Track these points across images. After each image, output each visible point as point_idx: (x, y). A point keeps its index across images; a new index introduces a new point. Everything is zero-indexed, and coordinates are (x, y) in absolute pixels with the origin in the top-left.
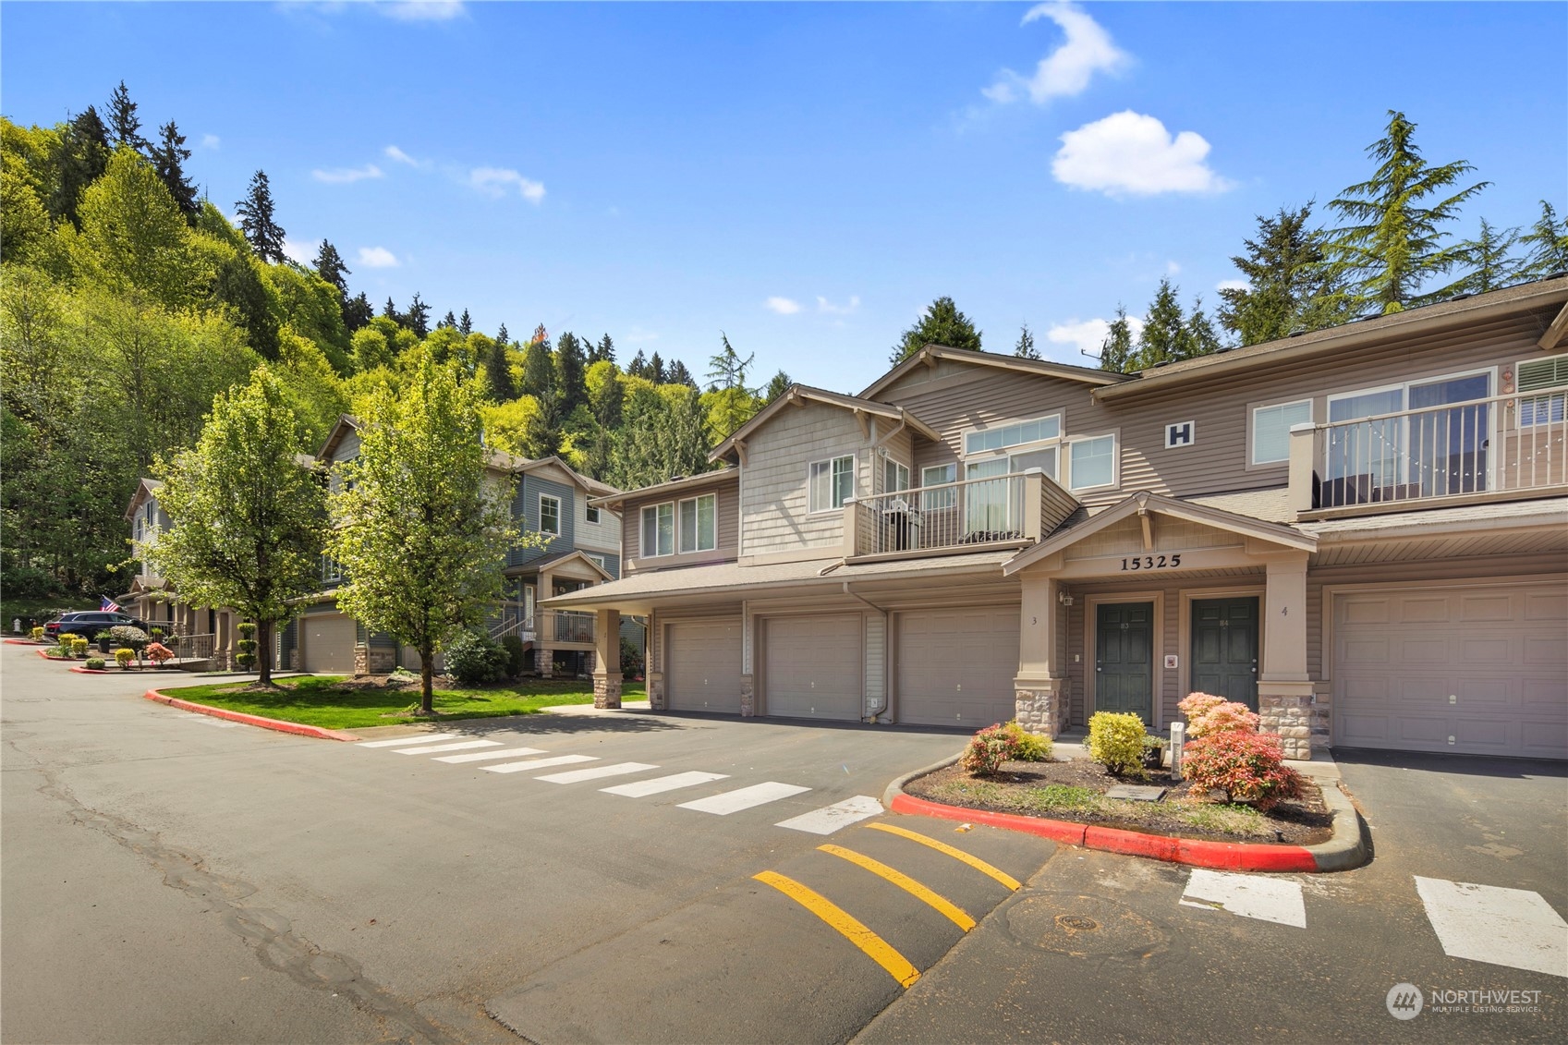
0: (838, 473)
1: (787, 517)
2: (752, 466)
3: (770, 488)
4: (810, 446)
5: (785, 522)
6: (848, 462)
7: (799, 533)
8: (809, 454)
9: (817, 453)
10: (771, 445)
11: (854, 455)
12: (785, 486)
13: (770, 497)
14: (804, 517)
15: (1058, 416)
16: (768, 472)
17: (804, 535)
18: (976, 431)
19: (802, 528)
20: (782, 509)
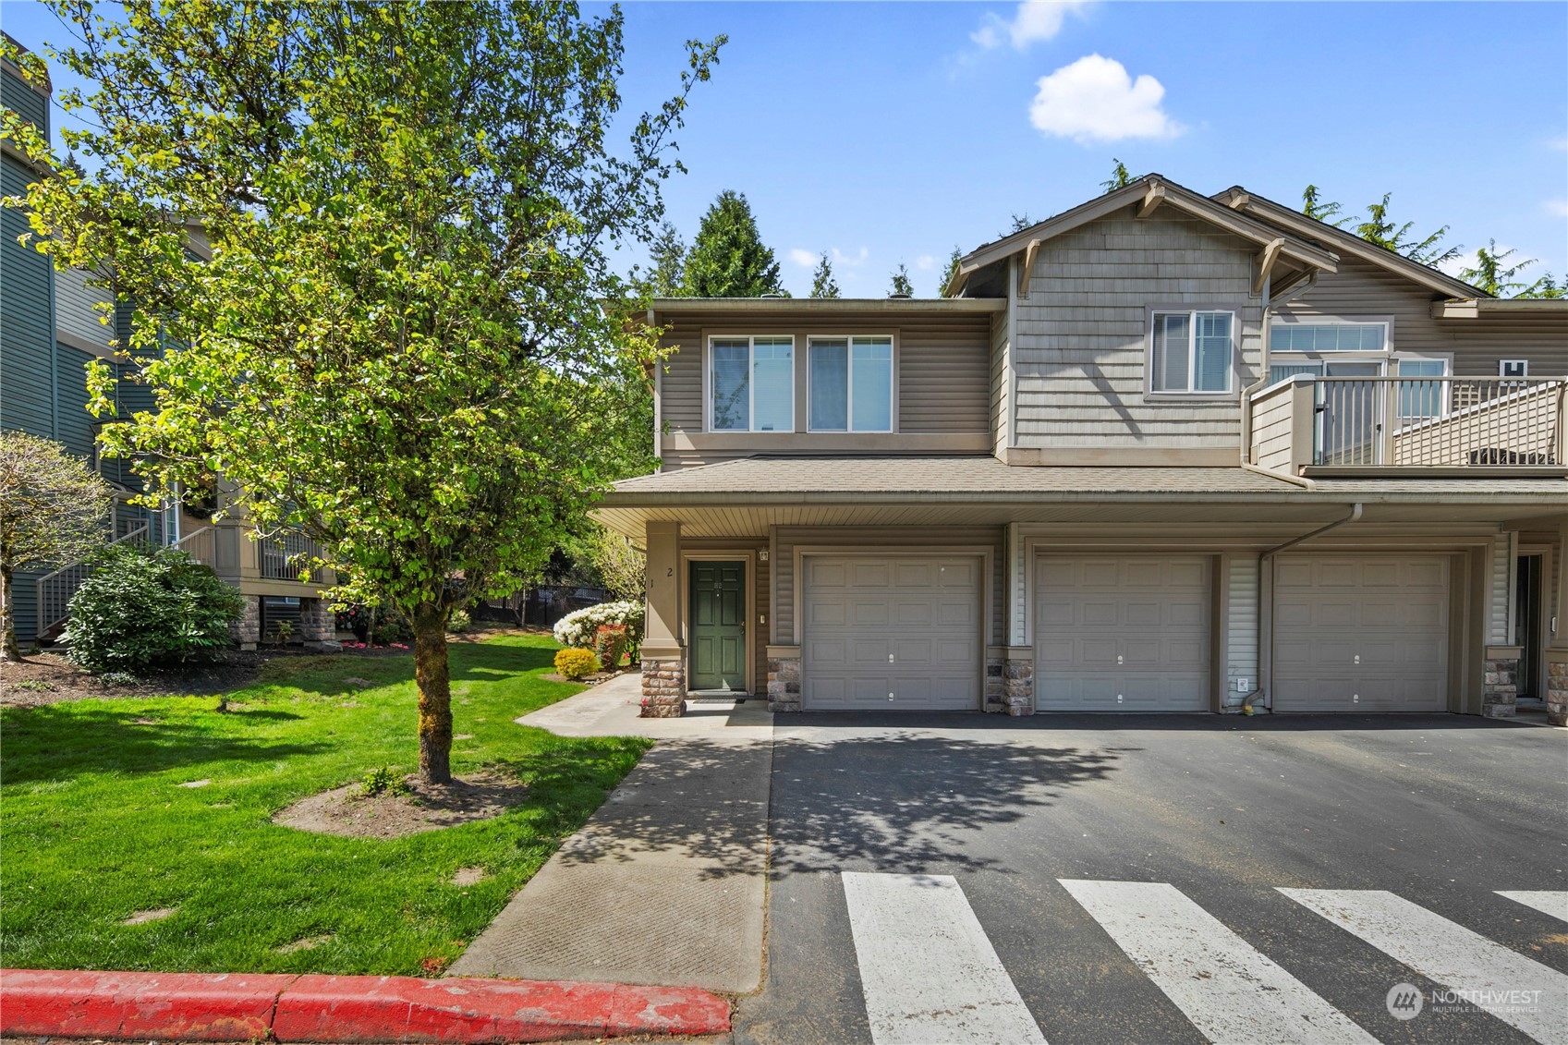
0: (1202, 336)
1: (1107, 392)
2: (1034, 298)
3: (1073, 341)
4: (1152, 285)
5: (1102, 400)
6: (1222, 323)
7: (1128, 420)
8: (1151, 297)
9: (1165, 298)
10: (1075, 270)
11: (1233, 312)
12: (1103, 342)
13: (1074, 356)
14: (1142, 397)
15: (1386, 325)
16: (1068, 314)
17: (1139, 425)
18: (1283, 323)
19: (1135, 414)
20: (1097, 378)
